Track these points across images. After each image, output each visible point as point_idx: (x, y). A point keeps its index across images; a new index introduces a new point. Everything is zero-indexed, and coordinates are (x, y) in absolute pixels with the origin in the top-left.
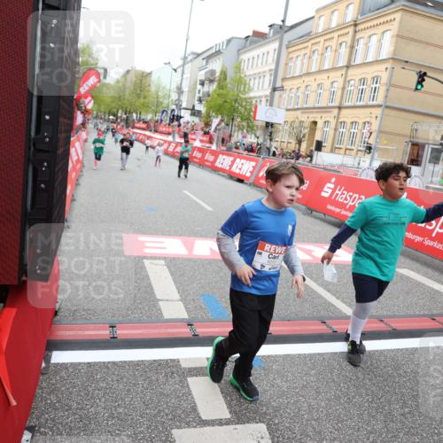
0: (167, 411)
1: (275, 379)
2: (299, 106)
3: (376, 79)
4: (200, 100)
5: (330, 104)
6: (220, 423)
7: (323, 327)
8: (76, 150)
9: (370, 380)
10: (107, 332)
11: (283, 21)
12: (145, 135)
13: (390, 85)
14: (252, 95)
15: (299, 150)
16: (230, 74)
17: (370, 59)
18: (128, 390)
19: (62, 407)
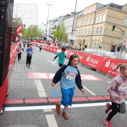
0: (39, 125)
1: (71, 115)
2: (80, 35)
3: (101, 28)
4: (52, 34)
5: (89, 35)
7: (86, 99)
8: (16, 48)
10: (22, 101)
11: (75, 11)
12: (36, 43)
13: (105, 29)
14: (67, 32)
15: (80, 48)
16: (61, 26)
17: (100, 22)
18: (28, 119)
19: (7, 125)
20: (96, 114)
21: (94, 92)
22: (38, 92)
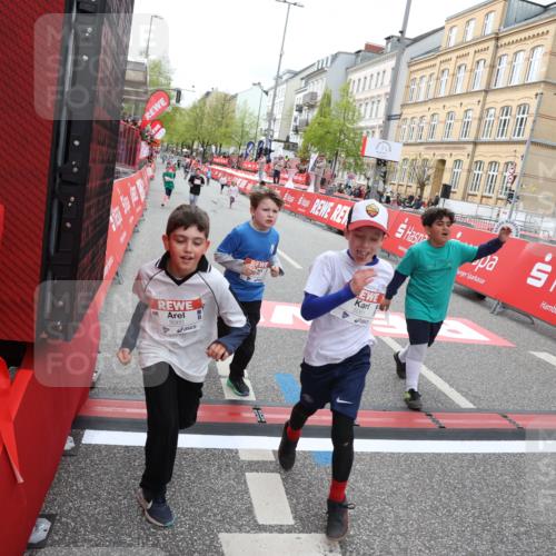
0: (215, 510)
1: (356, 481)
2: (422, 141)
3: (523, 108)
4: (296, 131)
5: (463, 139)
6: (281, 529)
7: (430, 421)
8: (137, 190)
9: (480, 490)
11: (401, 32)
12: (220, 171)
13: (539, 115)
14: (362, 124)
15: (421, 197)
16: (335, 98)
17: (515, 82)
19: (90, 496)
20: (464, 486)
21: (466, 395)
22: (220, 376)
